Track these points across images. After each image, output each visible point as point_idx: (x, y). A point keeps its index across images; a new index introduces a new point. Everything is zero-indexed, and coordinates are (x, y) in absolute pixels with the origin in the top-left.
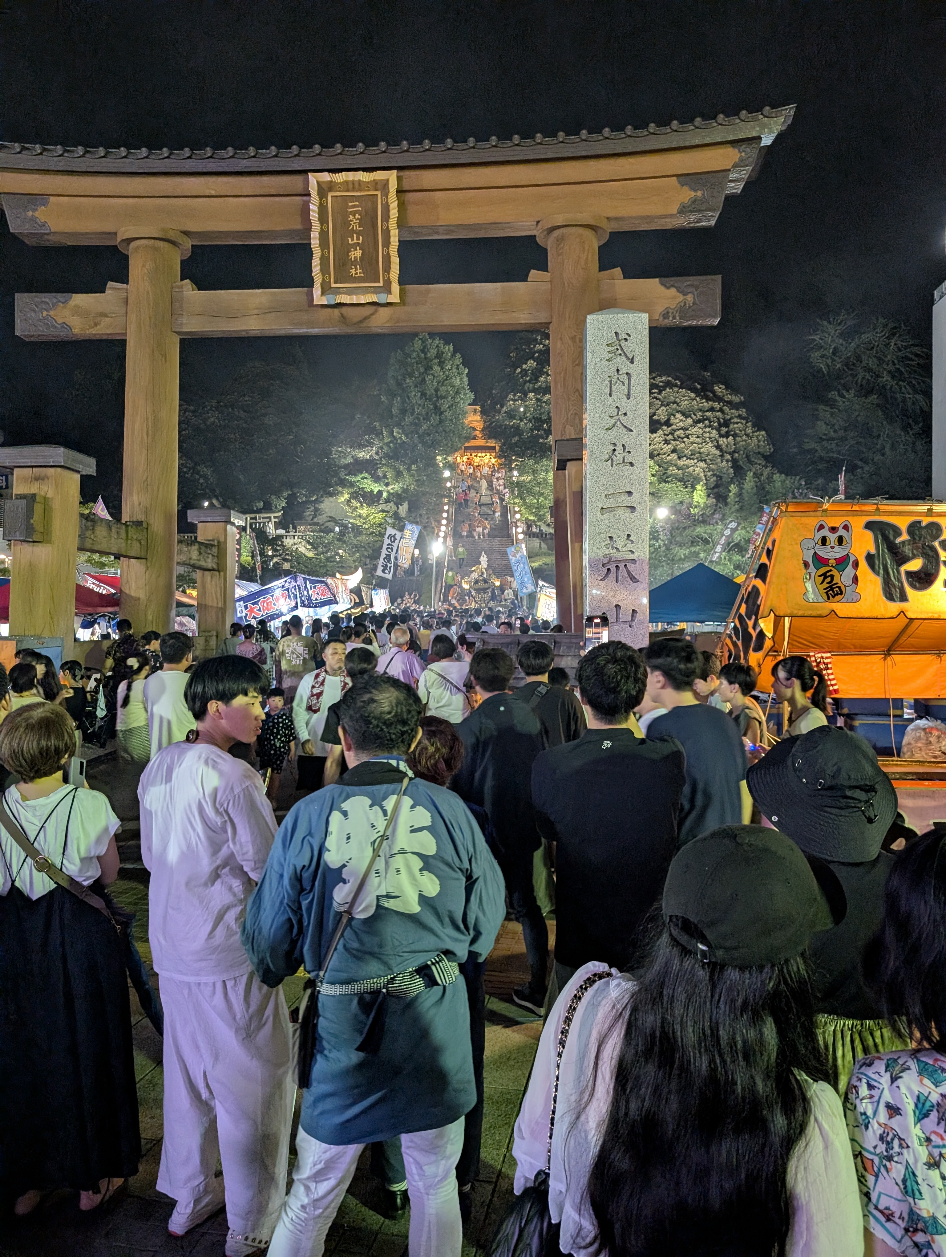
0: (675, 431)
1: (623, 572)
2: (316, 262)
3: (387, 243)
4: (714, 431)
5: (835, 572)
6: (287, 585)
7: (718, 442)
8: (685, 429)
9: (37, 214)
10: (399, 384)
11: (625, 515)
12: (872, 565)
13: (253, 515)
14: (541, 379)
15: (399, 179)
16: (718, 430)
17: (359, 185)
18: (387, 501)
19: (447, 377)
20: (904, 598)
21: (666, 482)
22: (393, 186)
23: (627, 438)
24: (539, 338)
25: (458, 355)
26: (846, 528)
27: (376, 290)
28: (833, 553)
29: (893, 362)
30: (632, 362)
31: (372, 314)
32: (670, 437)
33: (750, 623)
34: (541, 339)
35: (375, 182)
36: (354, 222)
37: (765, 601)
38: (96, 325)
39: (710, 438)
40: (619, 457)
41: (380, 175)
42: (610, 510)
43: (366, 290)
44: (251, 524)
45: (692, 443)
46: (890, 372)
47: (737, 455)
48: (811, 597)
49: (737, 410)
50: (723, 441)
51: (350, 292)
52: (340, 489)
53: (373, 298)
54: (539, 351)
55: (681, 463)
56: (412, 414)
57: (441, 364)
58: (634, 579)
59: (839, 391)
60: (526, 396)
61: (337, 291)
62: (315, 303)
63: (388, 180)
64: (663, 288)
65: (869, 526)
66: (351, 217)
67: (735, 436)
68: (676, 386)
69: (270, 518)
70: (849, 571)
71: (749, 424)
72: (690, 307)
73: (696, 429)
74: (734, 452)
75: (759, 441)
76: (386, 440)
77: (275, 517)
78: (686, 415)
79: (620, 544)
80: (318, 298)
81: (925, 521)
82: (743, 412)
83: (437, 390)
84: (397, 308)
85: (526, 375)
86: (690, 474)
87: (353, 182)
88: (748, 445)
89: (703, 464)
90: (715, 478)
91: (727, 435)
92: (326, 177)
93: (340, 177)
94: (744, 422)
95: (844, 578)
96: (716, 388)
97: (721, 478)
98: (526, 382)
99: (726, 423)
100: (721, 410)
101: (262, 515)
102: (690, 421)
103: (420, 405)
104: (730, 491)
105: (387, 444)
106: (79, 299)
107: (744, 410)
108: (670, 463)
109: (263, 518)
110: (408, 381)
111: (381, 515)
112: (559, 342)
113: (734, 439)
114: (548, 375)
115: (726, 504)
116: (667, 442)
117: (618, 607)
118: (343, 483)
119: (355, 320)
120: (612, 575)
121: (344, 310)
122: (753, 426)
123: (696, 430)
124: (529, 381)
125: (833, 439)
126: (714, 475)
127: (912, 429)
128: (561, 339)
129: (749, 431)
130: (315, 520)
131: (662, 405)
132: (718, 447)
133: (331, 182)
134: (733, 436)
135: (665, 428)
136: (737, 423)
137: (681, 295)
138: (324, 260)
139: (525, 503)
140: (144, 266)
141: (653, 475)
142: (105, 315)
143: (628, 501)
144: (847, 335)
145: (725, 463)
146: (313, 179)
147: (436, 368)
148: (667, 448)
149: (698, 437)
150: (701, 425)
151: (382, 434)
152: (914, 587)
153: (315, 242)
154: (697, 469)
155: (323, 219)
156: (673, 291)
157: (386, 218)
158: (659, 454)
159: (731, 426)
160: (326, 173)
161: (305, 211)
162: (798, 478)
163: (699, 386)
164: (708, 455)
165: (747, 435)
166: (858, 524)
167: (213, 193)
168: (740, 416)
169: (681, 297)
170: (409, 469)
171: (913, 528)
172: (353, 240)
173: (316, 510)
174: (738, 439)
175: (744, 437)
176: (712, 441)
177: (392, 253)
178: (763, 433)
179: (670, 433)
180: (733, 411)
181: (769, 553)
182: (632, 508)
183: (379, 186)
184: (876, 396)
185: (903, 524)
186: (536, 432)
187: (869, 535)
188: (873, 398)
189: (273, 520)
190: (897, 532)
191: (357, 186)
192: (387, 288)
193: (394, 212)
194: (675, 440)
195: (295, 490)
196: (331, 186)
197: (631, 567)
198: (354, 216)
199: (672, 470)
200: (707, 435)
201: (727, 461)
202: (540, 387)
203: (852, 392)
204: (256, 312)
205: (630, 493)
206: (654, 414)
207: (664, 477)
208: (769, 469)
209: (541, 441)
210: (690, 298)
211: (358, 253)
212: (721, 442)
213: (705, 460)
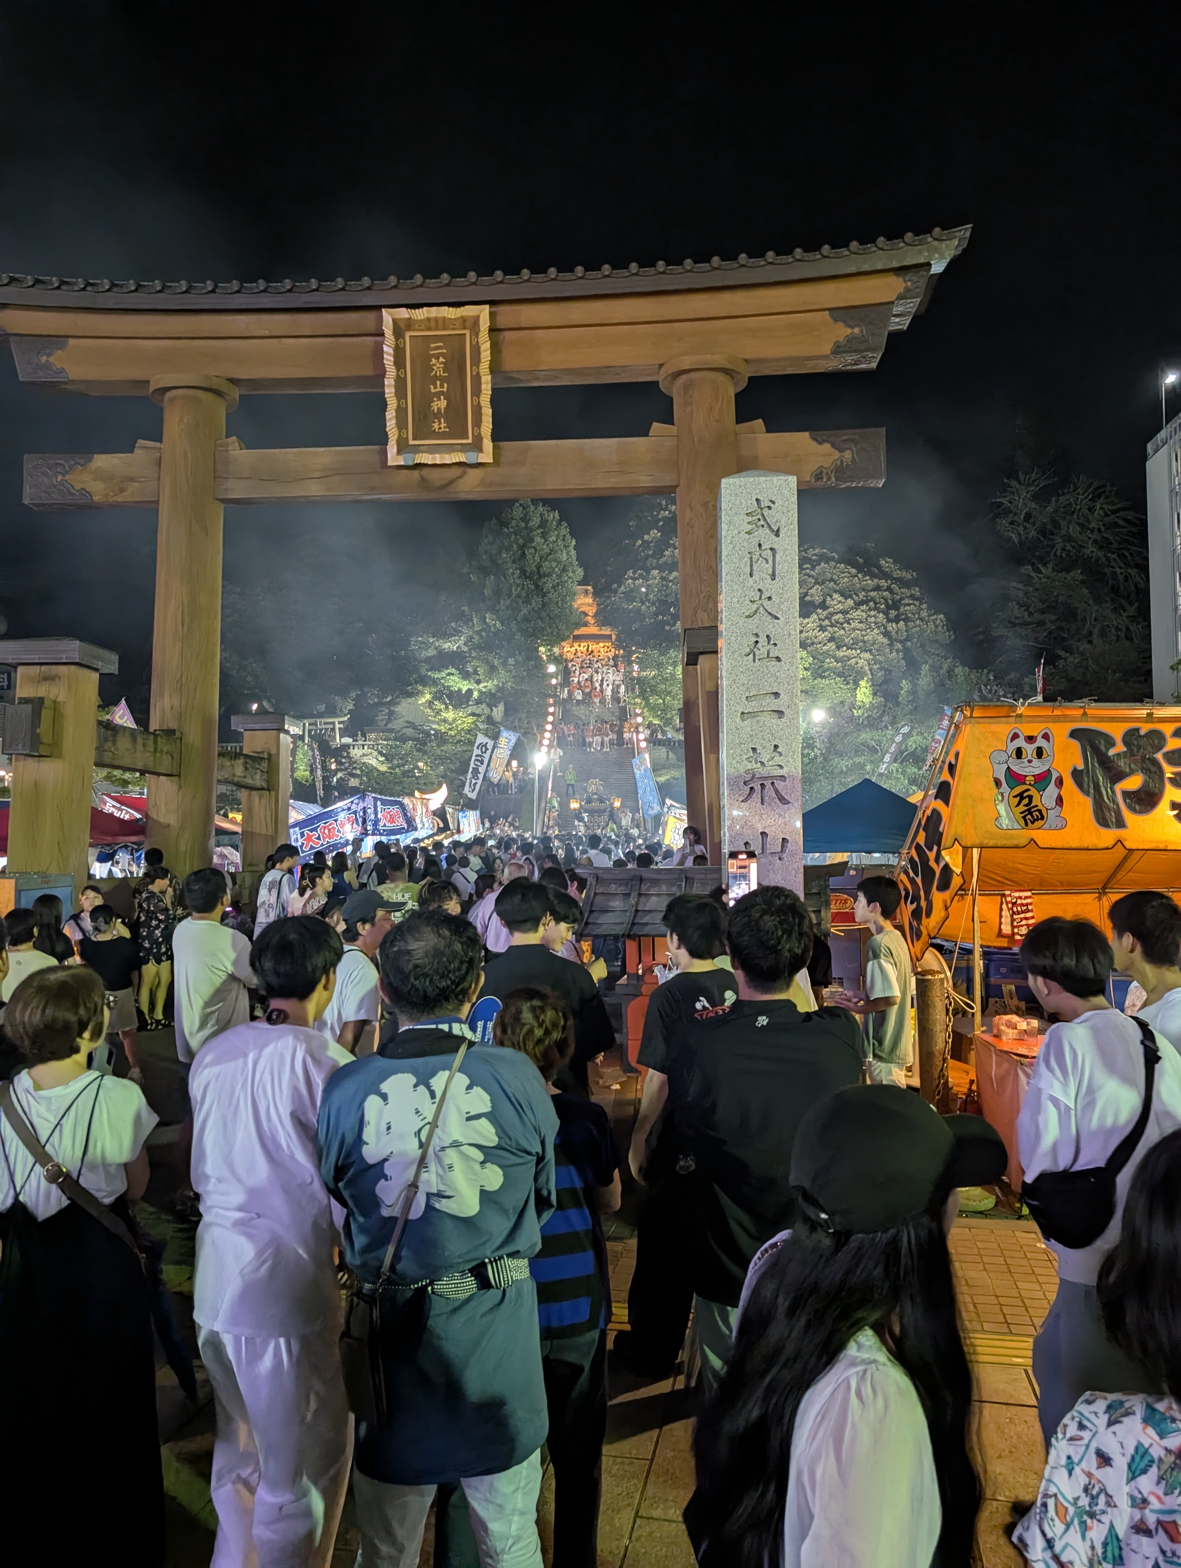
0: (832, 614)
1: (769, 791)
2: (390, 414)
3: (477, 392)
4: (881, 615)
5: (1033, 792)
6: (354, 807)
7: (885, 628)
8: (844, 612)
9: (52, 359)
10: (493, 561)
11: (773, 721)
12: (1080, 784)
13: (312, 721)
14: (667, 553)
15: (492, 315)
16: (886, 613)
17: (443, 323)
18: (478, 702)
19: (551, 550)
20: (1120, 823)
21: (822, 677)
22: (485, 324)
23: (772, 627)
24: (664, 503)
25: (565, 524)
26: (1046, 737)
27: (464, 448)
28: (1031, 768)
29: (1099, 530)
30: (777, 535)
31: (459, 477)
32: (827, 622)
33: (932, 855)
34: (667, 505)
35: (464, 319)
36: (438, 366)
37: (949, 828)
38: (122, 490)
39: (876, 623)
40: (762, 651)
41: (469, 311)
42: (752, 715)
43: (451, 449)
44: (310, 731)
45: (854, 630)
46: (1096, 541)
47: (909, 643)
48: (1005, 822)
49: (909, 588)
50: (891, 627)
51: (432, 449)
52: (420, 688)
53: (460, 457)
54: (665, 519)
55: (840, 654)
56: (509, 596)
57: (544, 535)
58: (783, 800)
59: (1033, 565)
60: (648, 573)
61: (416, 449)
62: (389, 464)
63: (478, 318)
64: (814, 444)
65: (1075, 734)
66: (434, 361)
67: (907, 620)
68: (833, 559)
69: (333, 723)
70: (1051, 791)
71: (924, 606)
72: (847, 466)
73: (859, 612)
74: (907, 640)
75: (936, 627)
76: (477, 629)
77: (340, 723)
78: (845, 595)
79: (765, 757)
80: (394, 458)
81: (1145, 728)
82: (916, 591)
83: (539, 567)
84: (490, 469)
85: (649, 548)
86: (852, 668)
87: (436, 320)
88: (923, 631)
89: (867, 655)
90: (883, 672)
91: (896, 620)
92: (403, 313)
93: (421, 314)
94: (917, 603)
95: (1046, 798)
96: (882, 562)
97: (890, 672)
98: (647, 557)
99: (896, 605)
100: (889, 589)
101: (323, 720)
102: (850, 602)
103: (518, 585)
104: (902, 688)
105: (479, 633)
106: (101, 461)
107: (917, 589)
108: (827, 654)
109: (325, 723)
110: (505, 555)
111: (470, 719)
112: (688, 510)
113: (906, 625)
114: (675, 548)
115: (898, 704)
116: (822, 629)
117: (764, 834)
118: (424, 681)
119: (438, 484)
120: (757, 796)
121: (425, 472)
122: (929, 608)
123: (858, 614)
124: (652, 556)
125: (1029, 624)
126: (881, 668)
127: (1125, 611)
128: (690, 506)
129: (924, 614)
130: (390, 726)
131: (816, 583)
132: (886, 634)
133: (410, 319)
134: (903, 620)
135: (819, 611)
136: (909, 605)
137: (837, 452)
138: (401, 412)
139: (648, 704)
140: (181, 420)
141: (806, 669)
142: (132, 479)
143: (775, 704)
144: (1042, 496)
145: (894, 653)
146: (387, 316)
147: (538, 540)
148: (822, 636)
149: (861, 622)
150: (864, 607)
151: (472, 621)
152: (1134, 811)
153: (389, 391)
154: (861, 662)
155: (399, 363)
156: (827, 447)
157: (476, 361)
158: (813, 644)
159: (902, 609)
160: (404, 309)
161: (379, 354)
162: (986, 671)
163: (861, 560)
164: (873, 644)
165: (922, 619)
166: (1061, 732)
167: (267, 333)
168: (912, 597)
169: (837, 454)
170: (505, 664)
171: (1131, 736)
172: (435, 388)
173: (391, 713)
174: (911, 624)
175: (918, 622)
176: (878, 628)
177: (483, 404)
178: (942, 616)
179: (826, 618)
180: (903, 590)
181: (952, 768)
182: (780, 713)
183: (468, 324)
184: (1079, 571)
185: (1117, 731)
186: (660, 617)
187: (1076, 745)
188: (1077, 574)
189: (337, 726)
190: (1111, 743)
191: (440, 323)
192: (477, 446)
193: (486, 355)
194: (832, 626)
195: (366, 689)
196: (410, 324)
197: (779, 785)
198: (438, 359)
199: (830, 663)
200: (873, 619)
201: (898, 651)
202: (665, 563)
203: (1050, 566)
204: (317, 475)
205: (776, 695)
206: (806, 594)
207: (820, 671)
208: (949, 661)
209: (667, 628)
210: (848, 455)
211: (443, 404)
212: (889, 628)
213: (870, 651)
